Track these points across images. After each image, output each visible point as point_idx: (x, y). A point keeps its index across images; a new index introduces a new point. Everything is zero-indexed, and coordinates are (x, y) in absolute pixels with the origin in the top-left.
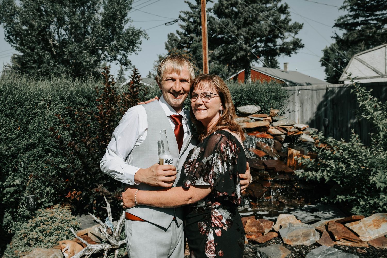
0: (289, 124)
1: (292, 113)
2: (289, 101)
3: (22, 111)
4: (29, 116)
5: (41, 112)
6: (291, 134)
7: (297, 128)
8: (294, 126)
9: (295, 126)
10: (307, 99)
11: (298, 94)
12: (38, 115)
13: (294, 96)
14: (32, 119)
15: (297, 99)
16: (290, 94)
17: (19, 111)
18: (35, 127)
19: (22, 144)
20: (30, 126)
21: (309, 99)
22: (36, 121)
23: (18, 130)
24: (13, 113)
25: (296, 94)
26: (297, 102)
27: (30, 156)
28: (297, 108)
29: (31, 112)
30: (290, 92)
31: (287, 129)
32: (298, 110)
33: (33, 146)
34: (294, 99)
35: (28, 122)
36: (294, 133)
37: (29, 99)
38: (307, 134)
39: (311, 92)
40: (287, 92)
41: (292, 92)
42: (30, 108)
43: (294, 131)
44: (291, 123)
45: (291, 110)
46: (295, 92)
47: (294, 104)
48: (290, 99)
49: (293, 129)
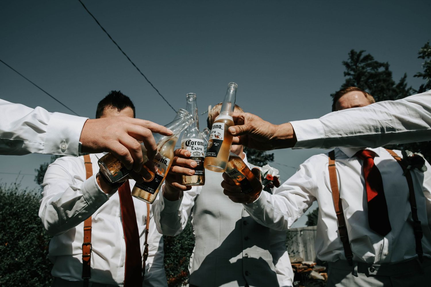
0: (297, 262)
1: (296, 254)
2: (292, 242)
3: (16, 224)
4: (23, 231)
5: (38, 227)
6: (301, 271)
7: (305, 265)
8: (302, 264)
9: (304, 262)
10: (310, 239)
11: (301, 235)
12: (34, 231)
13: (297, 236)
14: (25, 234)
15: (300, 240)
16: (293, 235)
17: (13, 223)
18: (27, 244)
19: (5, 263)
20: (20, 242)
21: (312, 239)
22: (29, 238)
23: (5, 246)
24: (5, 226)
25: (299, 235)
26: (300, 242)
27: (11, 279)
28: (301, 248)
29: (26, 226)
30: (293, 233)
31: (296, 266)
32: (302, 251)
33: (17, 266)
34: (297, 239)
35: (20, 238)
36: (303, 269)
37: (28, 211)
38: (316, 271)
39: (312, 232)
40: (290, 233)
41: (295, 233)
42: (26, 222)
43: (304, 268)
44: (299, 260)
45: (295, 251)
46: (298, 233)
47: (298, 245)
48: (294, 239)
49: (301, 266)
